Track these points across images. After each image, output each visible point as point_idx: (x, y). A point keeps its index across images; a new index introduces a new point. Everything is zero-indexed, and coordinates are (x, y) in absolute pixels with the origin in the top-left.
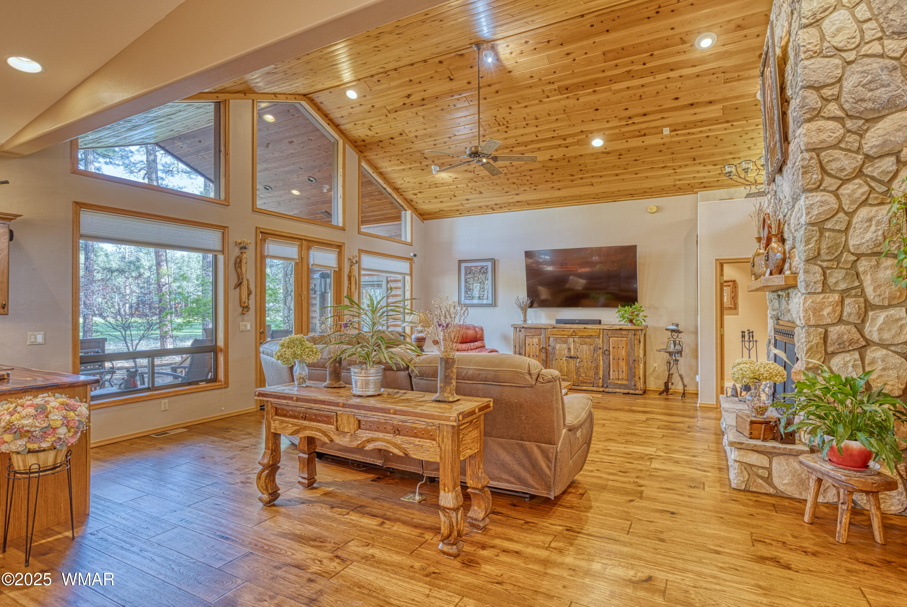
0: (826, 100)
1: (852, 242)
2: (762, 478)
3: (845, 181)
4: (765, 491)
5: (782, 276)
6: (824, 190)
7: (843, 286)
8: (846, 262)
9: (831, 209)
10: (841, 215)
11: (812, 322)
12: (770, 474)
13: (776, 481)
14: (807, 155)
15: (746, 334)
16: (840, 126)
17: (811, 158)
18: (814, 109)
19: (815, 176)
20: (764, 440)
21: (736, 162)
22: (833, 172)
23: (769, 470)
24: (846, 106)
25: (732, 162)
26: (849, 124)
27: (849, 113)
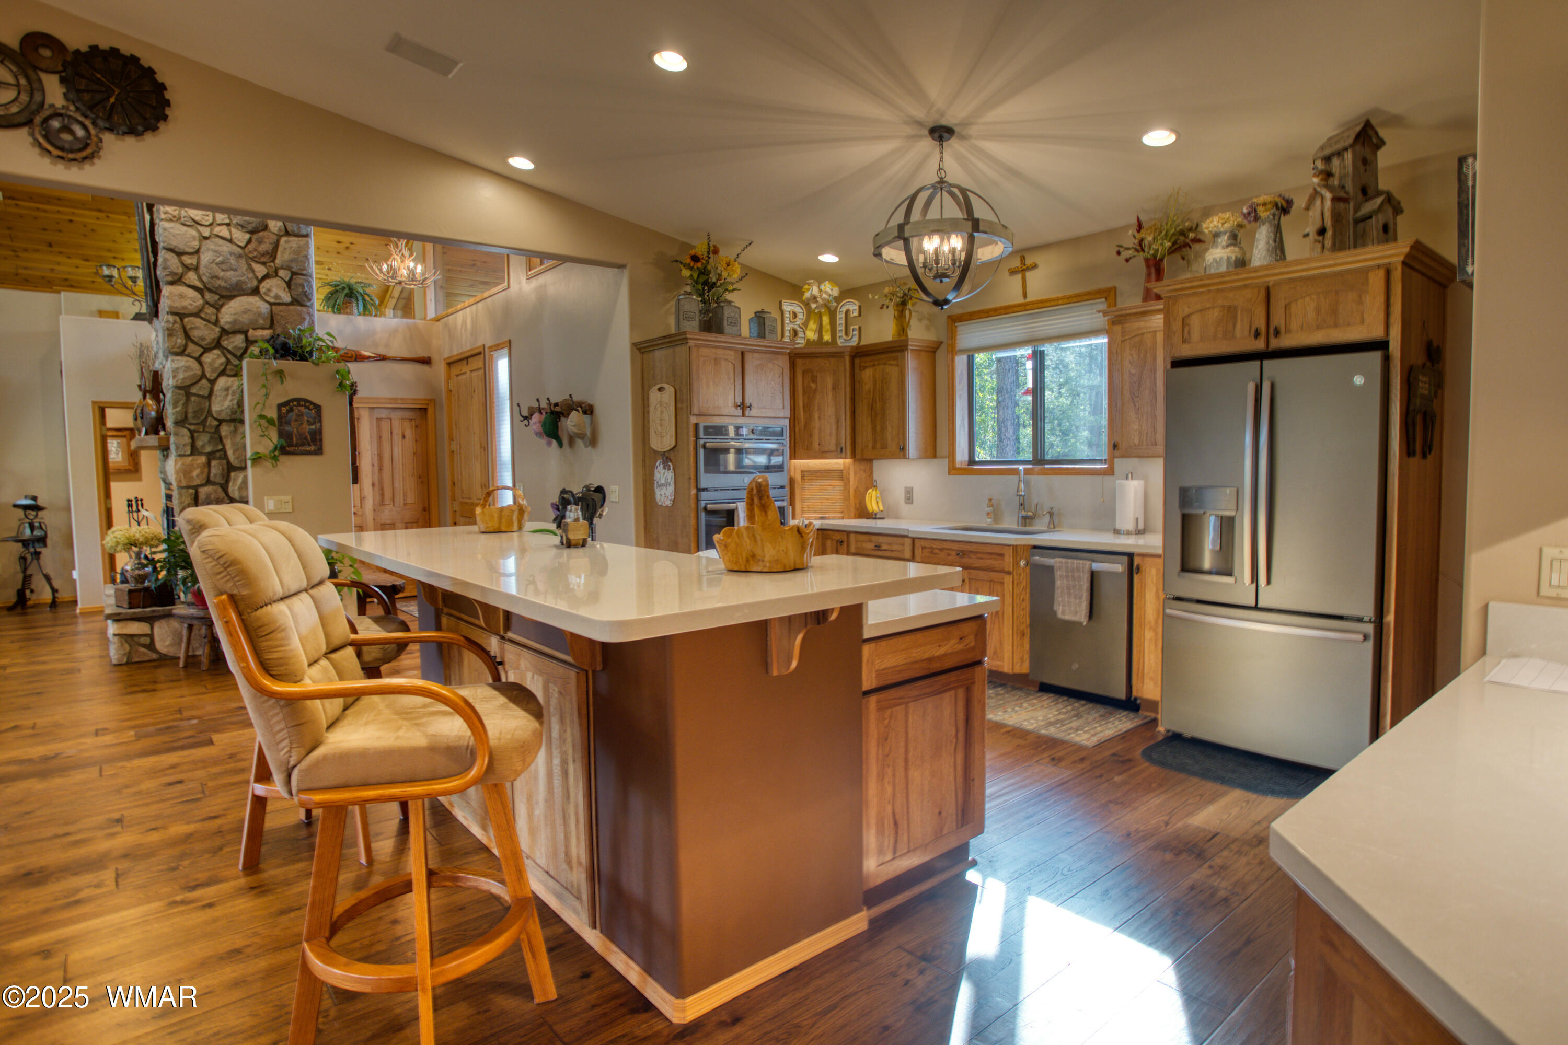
0: (187, 268)
1: (215, 408)
2: (144, 646)
3: (206, 350)
4: (146, 659)
5: (157, 436)
6: (189, 356)
7: (208, 449)
8: (211, 426)
9: (195, 375)
10: (204, 381)
11: (184, 484)
12: (152, 640)
13: (159, 646)
14: (171, 318)
15: (134, 503)
16: (199, 296)
17: (175, 322)
18: (176, 274)
19: (179, 341)
20: (143, 607)
21: (119, 264)
22: (195, 339)
23: (151, 636)
24: (204, 278)
25: (113, 262)
26: (208, 296)
27: (208, 286)
